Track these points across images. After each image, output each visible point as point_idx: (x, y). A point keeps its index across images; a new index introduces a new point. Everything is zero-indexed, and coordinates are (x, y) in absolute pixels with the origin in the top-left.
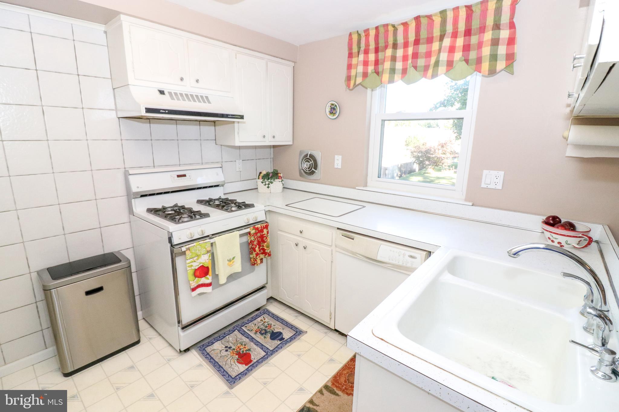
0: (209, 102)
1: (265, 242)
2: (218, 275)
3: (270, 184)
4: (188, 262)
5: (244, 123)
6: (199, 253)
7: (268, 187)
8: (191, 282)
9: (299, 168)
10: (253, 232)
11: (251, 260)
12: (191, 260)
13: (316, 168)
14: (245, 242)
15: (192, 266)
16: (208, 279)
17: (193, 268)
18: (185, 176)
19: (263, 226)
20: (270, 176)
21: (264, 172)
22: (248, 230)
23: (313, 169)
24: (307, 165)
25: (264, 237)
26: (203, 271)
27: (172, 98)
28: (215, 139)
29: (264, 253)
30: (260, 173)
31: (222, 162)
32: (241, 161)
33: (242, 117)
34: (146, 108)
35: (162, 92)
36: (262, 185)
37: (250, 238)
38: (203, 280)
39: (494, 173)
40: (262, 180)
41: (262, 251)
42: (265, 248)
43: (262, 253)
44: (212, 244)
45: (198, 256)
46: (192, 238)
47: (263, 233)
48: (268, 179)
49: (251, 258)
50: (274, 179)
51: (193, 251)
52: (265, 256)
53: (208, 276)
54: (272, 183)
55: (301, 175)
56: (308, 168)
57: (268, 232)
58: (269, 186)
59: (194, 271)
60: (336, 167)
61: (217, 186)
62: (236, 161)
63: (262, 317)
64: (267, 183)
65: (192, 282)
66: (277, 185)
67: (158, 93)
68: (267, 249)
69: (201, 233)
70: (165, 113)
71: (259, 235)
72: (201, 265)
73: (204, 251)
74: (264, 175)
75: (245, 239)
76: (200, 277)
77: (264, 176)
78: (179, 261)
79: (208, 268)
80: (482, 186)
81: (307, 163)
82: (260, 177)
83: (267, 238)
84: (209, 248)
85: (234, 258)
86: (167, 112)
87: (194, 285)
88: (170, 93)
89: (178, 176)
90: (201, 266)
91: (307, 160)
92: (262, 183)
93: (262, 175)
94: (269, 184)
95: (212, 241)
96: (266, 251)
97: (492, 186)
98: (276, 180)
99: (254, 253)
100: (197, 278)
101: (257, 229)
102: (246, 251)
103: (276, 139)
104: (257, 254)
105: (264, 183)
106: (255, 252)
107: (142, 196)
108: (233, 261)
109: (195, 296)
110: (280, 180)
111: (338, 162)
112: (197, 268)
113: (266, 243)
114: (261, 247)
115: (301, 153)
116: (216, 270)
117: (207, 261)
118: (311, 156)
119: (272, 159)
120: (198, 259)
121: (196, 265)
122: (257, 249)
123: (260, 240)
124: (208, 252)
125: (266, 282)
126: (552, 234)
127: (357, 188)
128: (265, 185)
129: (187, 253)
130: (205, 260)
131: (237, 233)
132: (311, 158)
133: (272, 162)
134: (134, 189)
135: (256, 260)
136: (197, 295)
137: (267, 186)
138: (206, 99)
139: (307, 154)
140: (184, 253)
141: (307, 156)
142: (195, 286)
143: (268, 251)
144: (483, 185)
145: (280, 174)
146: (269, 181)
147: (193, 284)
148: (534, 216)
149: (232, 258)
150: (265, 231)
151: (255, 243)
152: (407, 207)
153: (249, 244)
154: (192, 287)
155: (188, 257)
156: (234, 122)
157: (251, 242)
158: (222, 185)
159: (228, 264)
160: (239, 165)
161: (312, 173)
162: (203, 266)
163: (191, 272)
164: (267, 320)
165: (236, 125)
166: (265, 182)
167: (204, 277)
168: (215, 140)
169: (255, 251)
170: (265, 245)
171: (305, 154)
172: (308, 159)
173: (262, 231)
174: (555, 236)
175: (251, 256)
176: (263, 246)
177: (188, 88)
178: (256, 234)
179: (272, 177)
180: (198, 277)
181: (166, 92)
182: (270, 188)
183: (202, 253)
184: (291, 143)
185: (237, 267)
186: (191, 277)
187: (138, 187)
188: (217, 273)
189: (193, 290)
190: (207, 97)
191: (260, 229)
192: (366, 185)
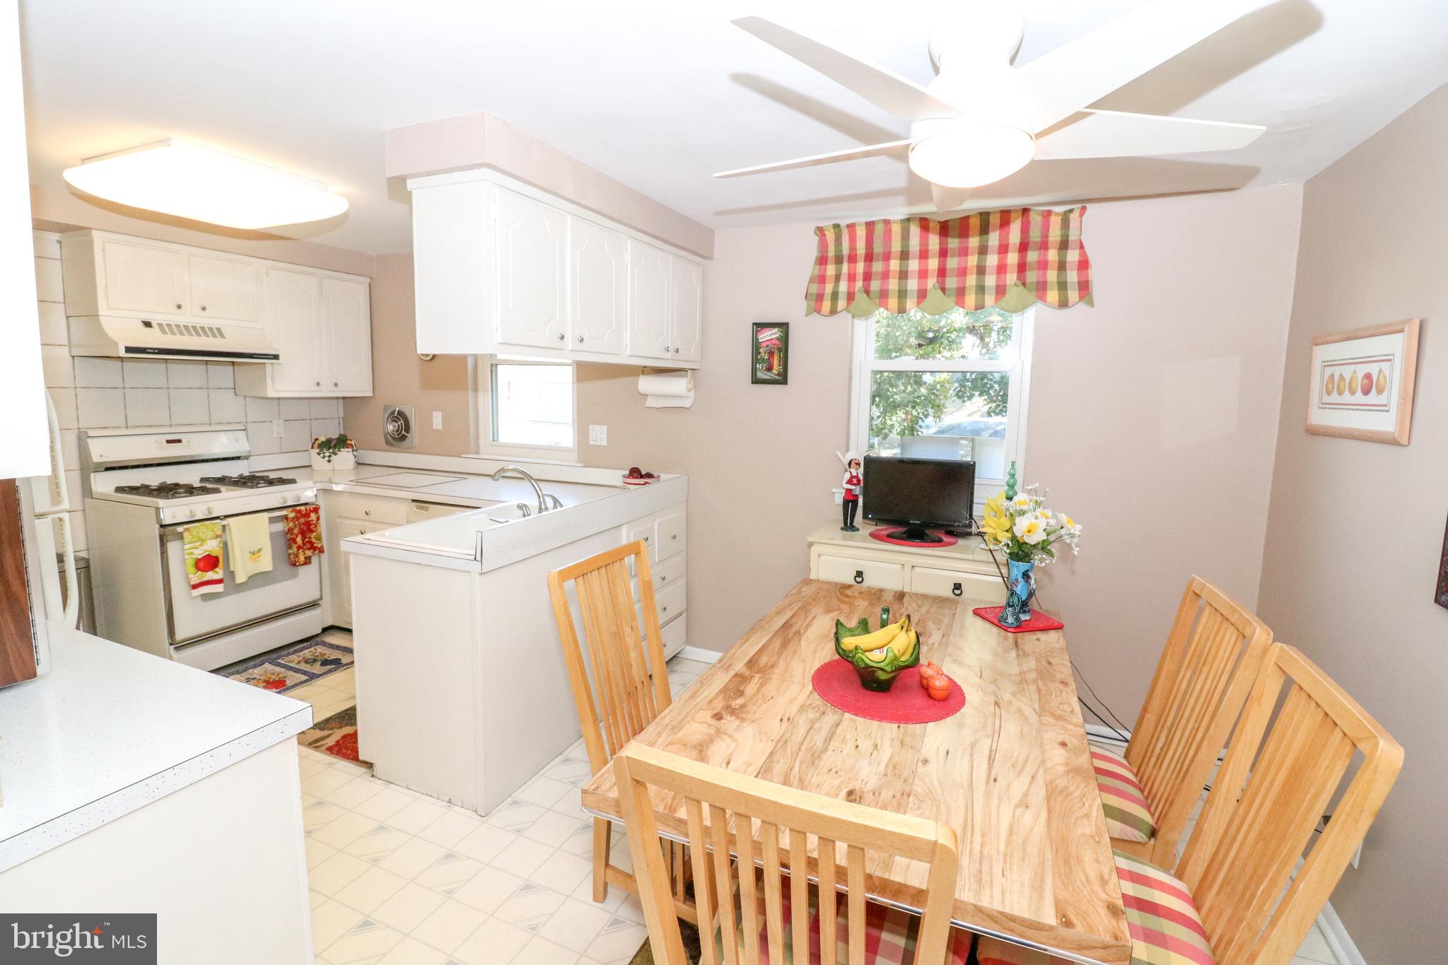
0: (222, 336)
1: (312, 532)
2: (233, 572)
3: (333, 456)
4: (187, 547)
5: (280, 364)
6: (205, 538)
7: (329, 461)
8: (190, 576)
9: (384, 432)
10: (292, 515)
11: (290, 558)
12: (192, 545)
13: (408, 429)
14: (279, 532)
15: (192, 553)
16: (217, 573)
17: (194, 556)
18: (179, 441)
19: (310, 509)
20: (332, 444)
21: (323, 439)
22: (284, 513)
23: (403, 432)
24: (394, 426)
25: (312, 524)
26: (209, 562)
27: (164, 332)
28: (233, 387)
29: (313, 548)
30: (316, 440)
31: (247, 422)
32: (282, 421)
33: (276, 357)
34: (126, 347)
35: (148, 324)
36: (319, 457)
37: (288, 524)
38: (210, 575)
39: (598, 427)
40: (318, 451)
41: (309, 546)
42: (314, 540)
43: (309, 549)
44: (224, 526)
45: (203, 541)
46: (192, 516)
47: (310, 519)
48: (329, 449)
49: (289, 555)
50: (339, 449)
51: (195, 534)
52: (313, 552)
53: (217, 569)
54: (336, 454)
55: (388, 443)
56: (397, 431)
57: (318, 519)
58: (331, 459)
59: (195, 560)
60: (435, 427)
61: (238, 458)
62: (272, 422)
63: (313, 648)
64: (327, 454)
65: (193, 576)
66: (345, 458)
67: (142, 325)
68: (317, 542)
69: (207, 512)
70: (156, 353)
71: (302, 520)
72: (207, 553)
73: (211, 534)
74: (323, 442)
75: (280, 527)
76: (206, 570)
77: (321, 444)
78: (172, 547)
79: (217, 559)
80: (591, 442)
81: (394, 423)
82: (316, 445)
83: (316, 526)
84: (219, 532)
85: (260, 550)
86: (156, 351)
87: (195, 580)
88: (160, 325)
89: (168, 442)
90: (206, 556)
91: (395, 420)
92: (319, 454)
93: (317, 442)
94: (329, 456)
95: (224, 522)
96: (315, 545)
97: (599, 443)
98: (342, 450)
99: (295, 547)
100: (200, 572)
101: (299, 512)
102: (282, 543)
103: (339, 388)
104: (299, 548)
105: (322, 455)
106: (296, 545)
107: (108, 469)
108: (258, 554)
109: (195, 597)
110: (351, 450)
111: (437, 421)
112: (200, 557)
113: (314, 534)
114: (307, 540)
115: (386, 407)
116: (231, 565)
117: (216, 548)
118: (400, 413)
119: (341, 420)
120: (201, 545)
121: (199, 553)
122: (299, 540)
123: (305, 529)
124: (217, 537)
125: (319, 597)
127: (463, 456)
128: (324, 457)
129: (185, 535)
130: (212, 547)
131: (266, 515)
132: (400, 417)
133: (342, 425)
134: (96, 458)
135: (298, 557)
136: (198, 596)
137: (327, 459)
138: (219, 332)
139: (395, 411)
140: (180, 536)
141: (394, 413)
142: (198, 582)
143: (319, 546)
145: (351, 440)
146: (331, 451)
147: (193, 580)
149: (257, 549)
150: (313, 516)
151: (296, 531)
153: (286, 533)
154: (192, 583)
155: (186, 540)
156: (264, 363)
157: (289, 531)
158: (246, 456)
159: (250, 558)
160: (278, 428)
161: (403, 438)
162: (208, 555)
163: (190, 563)
164: (319, 650)
165: (268, 368)
166: (324, 453)
167: (212, 570)
168: (235, 389)
169: (295, 542)
170: (312, 537)
171: (392, 409)
172: (396, 417)
173: (307, 515)
175: (290, 551)
176: (310, 538)
177: (189, 317)
178: (297, 518)
179: (335, 446)
180: (202, 571)
181: (154, 324)
182: (331, 463)
183: (209, 537)
184: (370, 394)
185: (266, 563)
186: (192, 569)
187: (101, 456)
188: (232, 569)
189: (195, 587)
190: (219, 330)
191: (305, 512)
192: (478, 453)
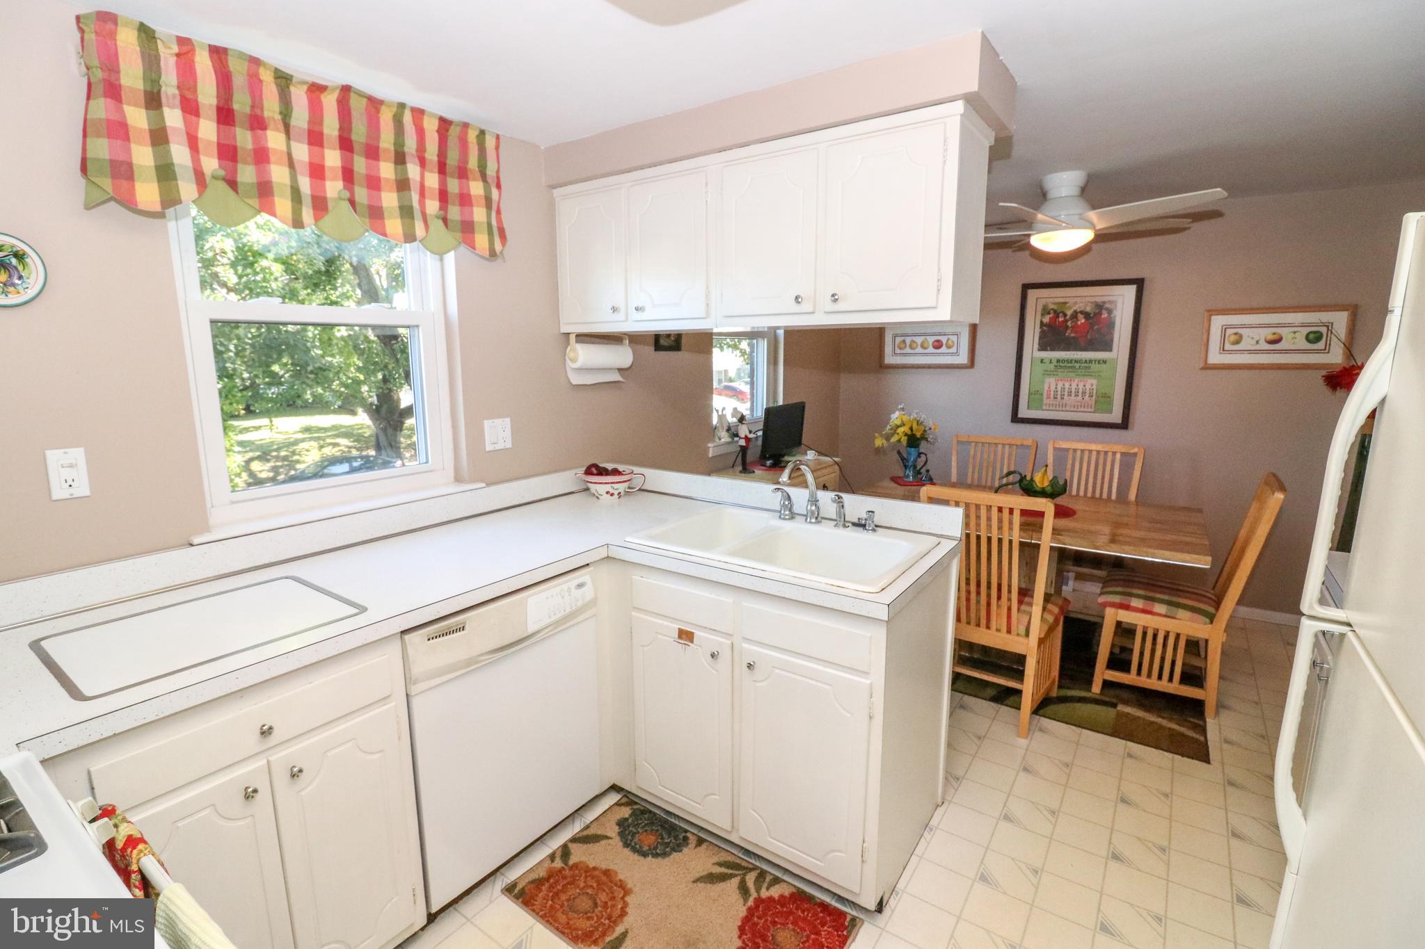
39: (498, 422)
80: (487, 449)
97: (500, 446)
126: (613, 485)
144: (489, 448)
148: (545, 477)
152: (370, 537)
174: (616, 486)
